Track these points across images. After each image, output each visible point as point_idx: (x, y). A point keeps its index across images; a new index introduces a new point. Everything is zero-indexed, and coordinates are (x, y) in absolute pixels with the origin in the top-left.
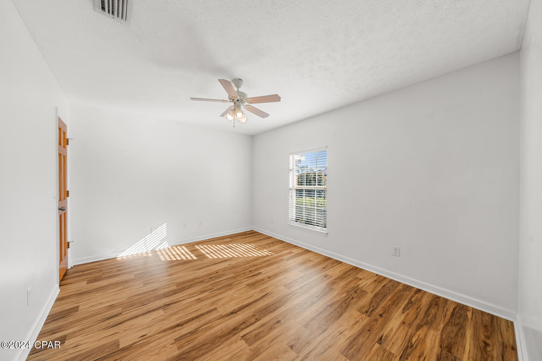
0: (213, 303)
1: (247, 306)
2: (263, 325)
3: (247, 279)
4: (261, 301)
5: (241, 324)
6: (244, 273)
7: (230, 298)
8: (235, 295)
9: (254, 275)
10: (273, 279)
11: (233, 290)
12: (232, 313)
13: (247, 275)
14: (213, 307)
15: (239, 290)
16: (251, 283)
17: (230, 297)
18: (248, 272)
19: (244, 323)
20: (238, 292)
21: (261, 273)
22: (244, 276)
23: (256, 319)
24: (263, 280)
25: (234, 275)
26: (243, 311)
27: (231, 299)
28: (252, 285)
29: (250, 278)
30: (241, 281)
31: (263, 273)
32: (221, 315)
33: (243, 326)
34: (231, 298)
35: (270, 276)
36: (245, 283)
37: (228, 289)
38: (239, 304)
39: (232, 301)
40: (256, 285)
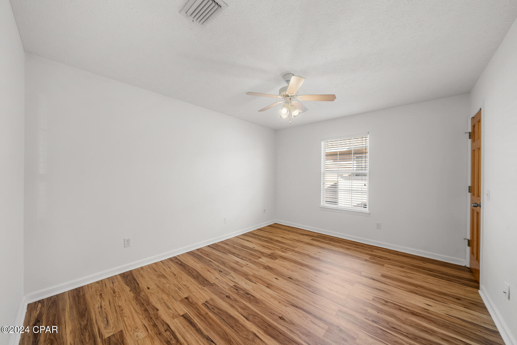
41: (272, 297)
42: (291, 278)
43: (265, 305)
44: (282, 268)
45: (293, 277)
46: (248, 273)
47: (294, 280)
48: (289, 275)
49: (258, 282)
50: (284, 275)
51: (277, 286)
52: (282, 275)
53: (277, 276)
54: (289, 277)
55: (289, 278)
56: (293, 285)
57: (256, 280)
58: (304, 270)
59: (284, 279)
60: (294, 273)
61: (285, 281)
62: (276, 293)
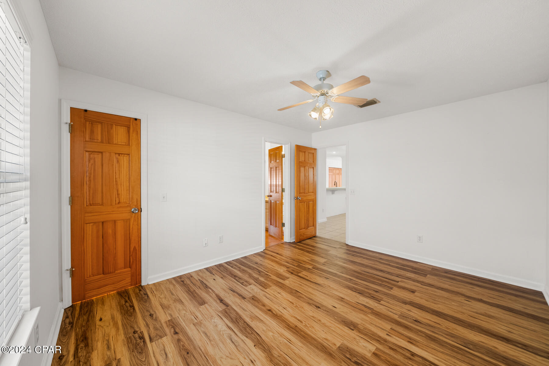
41: (336, 290)
42: (316, 306)
43: (342, 286)
44: (328, 324)
45: (314, 309)
46: (376, 317)
47: (313, 305)
48: (319, 312)
49: (355, 305)
50: (325, 312)
51: (333, 299)
52: (328, 311)
53: (334, 310)
54: (319, 309)
55: (319, 307)
56: (316, 299)
57: (358, 306)
58: (296, 318)
59: (326, 307)
60: (311, 314)
61: (325, 303)
62: (333, 293)
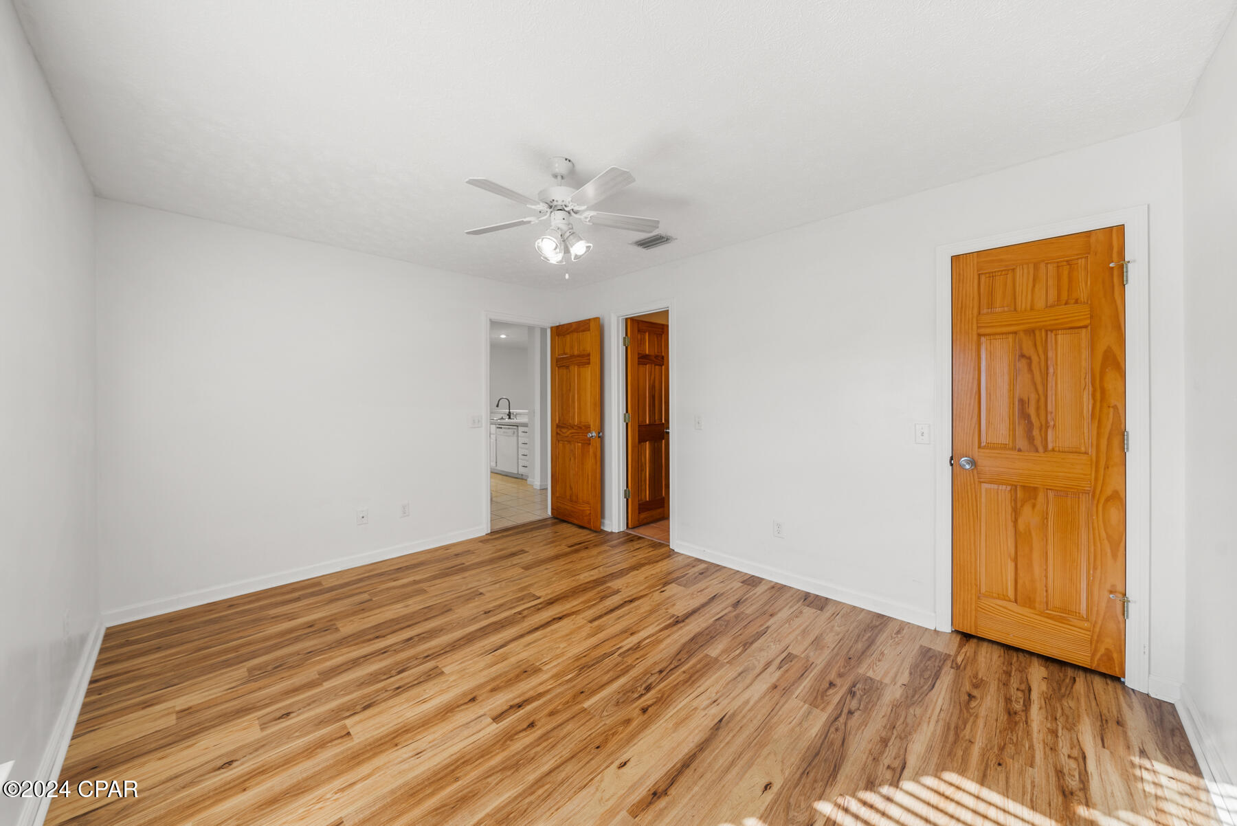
0: (600, 629)
1: (537, 629)
2: (511, 608)
3: (541, 689)
4: (509, 638)
5: (542, 608)
6: (552, 714)
7: (574, 640)
8: (562, 646)
9: (519, 706)
10: (464, 694)
11: (570, 655)
12: (560, 618)
13: (545, 703)
14: (596, 623)
15: (557, 657)
16: (530, 676)
17: (573, 642)
18: (539, 720)
19: (539, 609)
20: (558, 651)
21: (497, 719)
22: (550, 700)
23: (520, 614)
24: (493, 690)
25: (586, 705)
26: (543, 622)
27: (569, 637)
28: (526, 672)
29: (531, 693)
30: (559, 682)
31: (490, 720)
32: (576, 615)
33: (540, 606)
34: (570, 639)
35: (470, 705)
36: (545, 677)
37: (585, 656)
38: (552, 630)
39: (567, 635)
40: (518, 671)
